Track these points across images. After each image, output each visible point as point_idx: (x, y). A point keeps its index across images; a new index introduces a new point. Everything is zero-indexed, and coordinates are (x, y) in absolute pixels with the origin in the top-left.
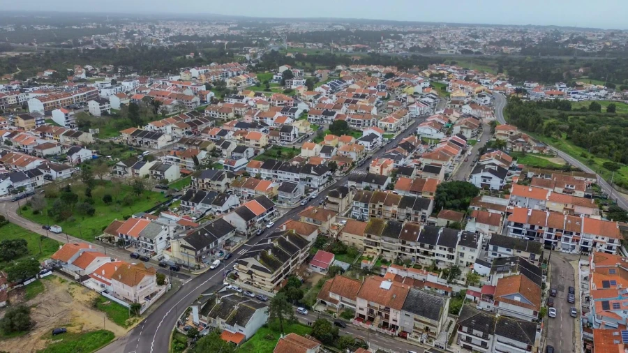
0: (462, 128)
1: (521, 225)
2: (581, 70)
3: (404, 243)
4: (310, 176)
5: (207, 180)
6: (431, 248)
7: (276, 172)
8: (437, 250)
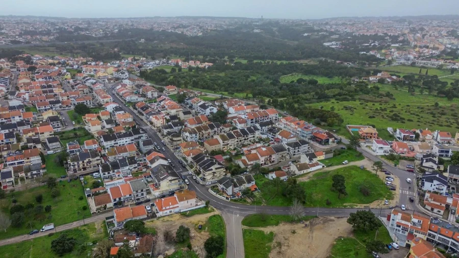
0: (152, 92)
1: (252, 120)
2: (116, 49)
3: (237, 139)
4: (140, 135)
5: (87, 160)
6: (247, 136)
7: (115, 141)
8: (250, 136)
